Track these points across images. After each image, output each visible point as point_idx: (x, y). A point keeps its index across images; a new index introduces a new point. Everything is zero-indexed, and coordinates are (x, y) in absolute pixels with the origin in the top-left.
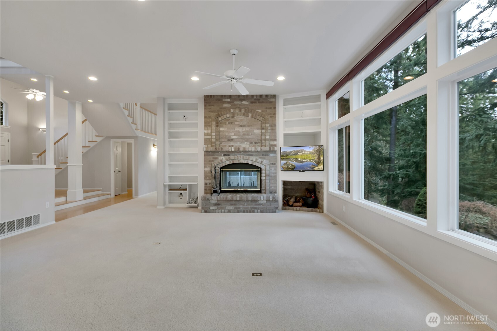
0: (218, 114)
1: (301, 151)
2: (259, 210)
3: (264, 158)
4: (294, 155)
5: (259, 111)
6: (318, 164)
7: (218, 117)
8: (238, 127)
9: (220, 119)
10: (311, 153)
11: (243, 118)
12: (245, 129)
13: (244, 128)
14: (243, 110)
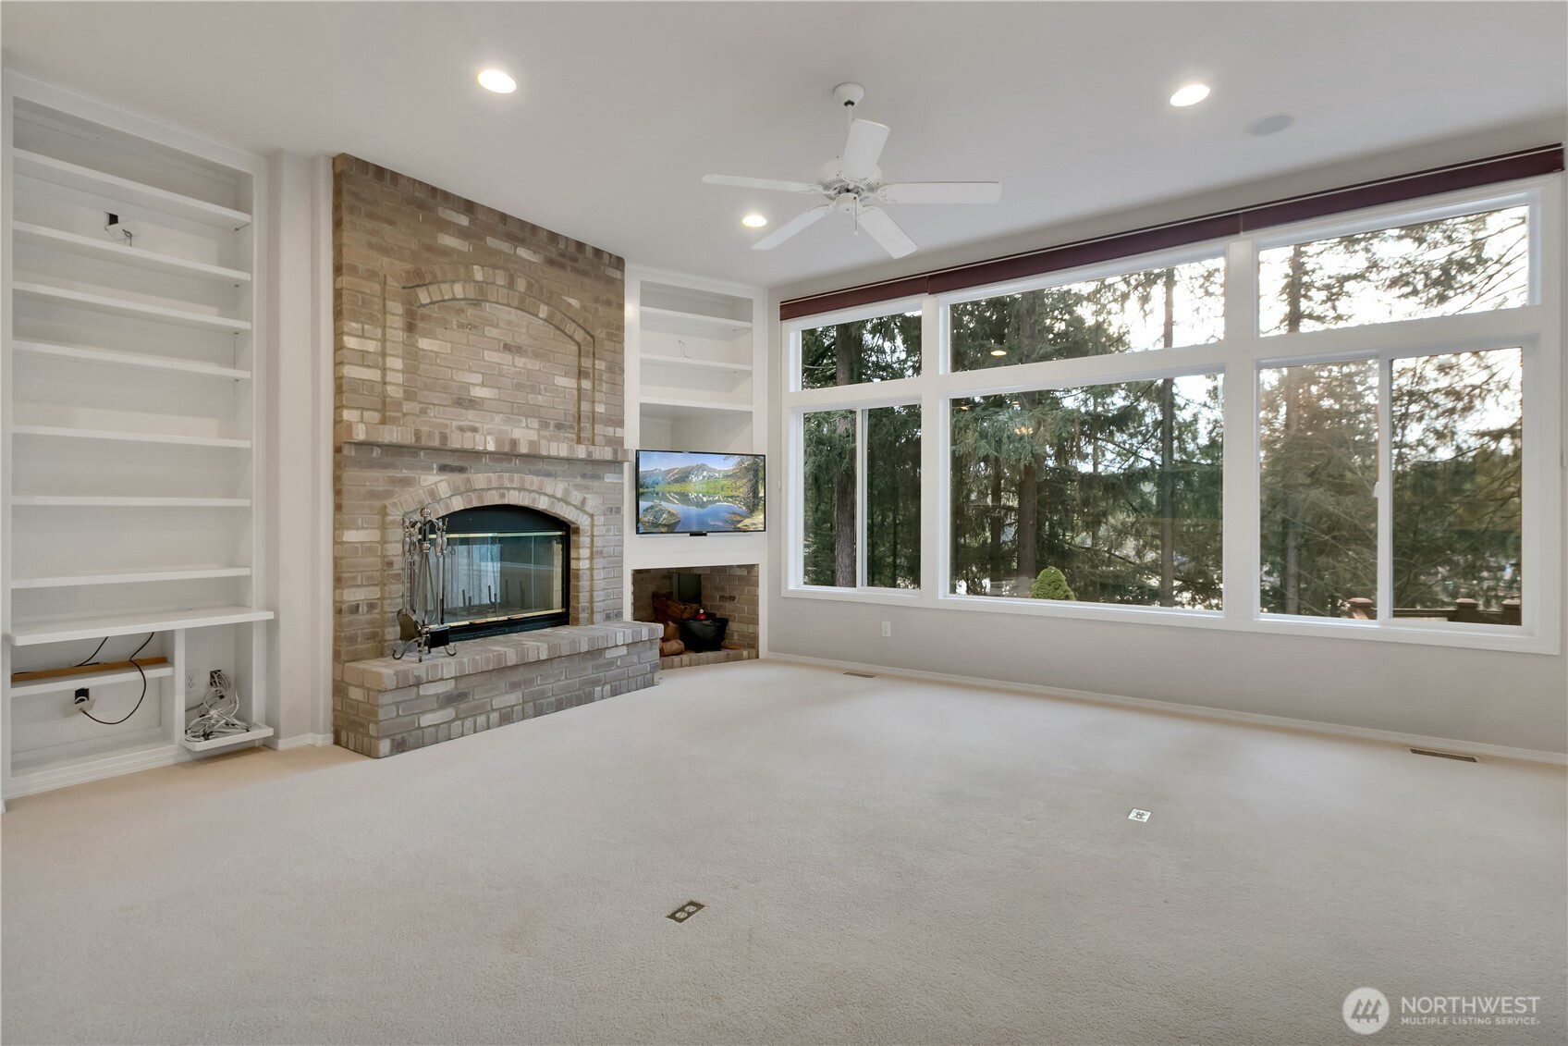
0: (418, 273)
1: (698, 470)
2: (608, 687)
3: (587, 488)
4: (676, 481)
5: (574, 302)
6: (752, 510)
7: (418, 286)
8: (499, 350)
9: (424, 297)
10: (730, 476)
11: (515, 315)
12: (525, 364)
13: (521, 362)
14: (521, 285)
